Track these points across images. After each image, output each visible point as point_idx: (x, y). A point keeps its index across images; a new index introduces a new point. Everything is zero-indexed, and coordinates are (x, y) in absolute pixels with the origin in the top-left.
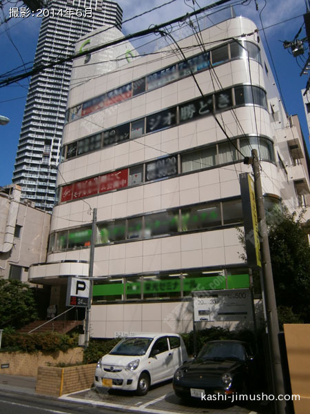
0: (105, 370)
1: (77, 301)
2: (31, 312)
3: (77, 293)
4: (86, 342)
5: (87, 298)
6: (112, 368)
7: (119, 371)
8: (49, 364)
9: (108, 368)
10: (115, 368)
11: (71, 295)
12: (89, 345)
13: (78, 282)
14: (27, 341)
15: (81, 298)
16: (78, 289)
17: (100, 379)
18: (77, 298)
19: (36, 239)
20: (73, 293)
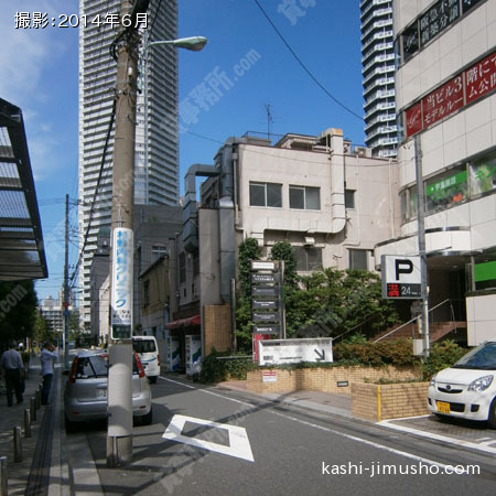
0: (440, 389)
1: (400, 291)
2: (387, 314)
3: (398, 279)
4: (424, 350)
5: (419, 285)
6: (449, 387)
7: (460, 391)
8: (366, 380)
9: (444, 386)
10: (453, 387)
11: (388, 281)
12: (431, 355)
13: (398, 262)
14: (368, 352)
15: (407, 285)
16: (399, 271)
17: (434, 402)
18: (399, 285)
19: (380, 205)
20: (390, 278)
